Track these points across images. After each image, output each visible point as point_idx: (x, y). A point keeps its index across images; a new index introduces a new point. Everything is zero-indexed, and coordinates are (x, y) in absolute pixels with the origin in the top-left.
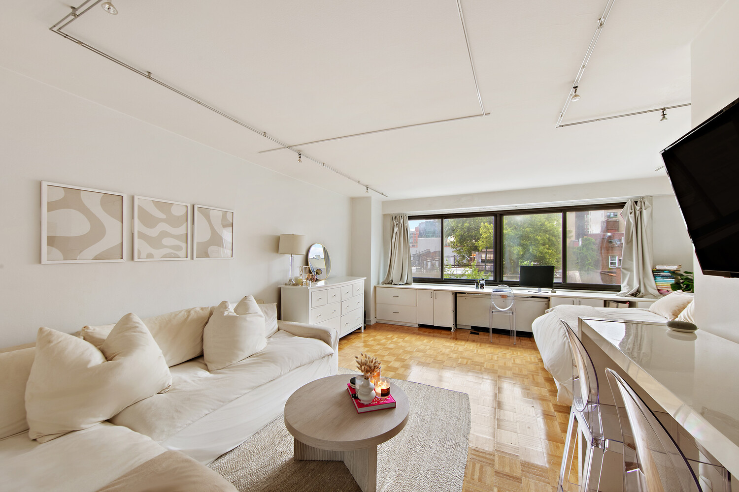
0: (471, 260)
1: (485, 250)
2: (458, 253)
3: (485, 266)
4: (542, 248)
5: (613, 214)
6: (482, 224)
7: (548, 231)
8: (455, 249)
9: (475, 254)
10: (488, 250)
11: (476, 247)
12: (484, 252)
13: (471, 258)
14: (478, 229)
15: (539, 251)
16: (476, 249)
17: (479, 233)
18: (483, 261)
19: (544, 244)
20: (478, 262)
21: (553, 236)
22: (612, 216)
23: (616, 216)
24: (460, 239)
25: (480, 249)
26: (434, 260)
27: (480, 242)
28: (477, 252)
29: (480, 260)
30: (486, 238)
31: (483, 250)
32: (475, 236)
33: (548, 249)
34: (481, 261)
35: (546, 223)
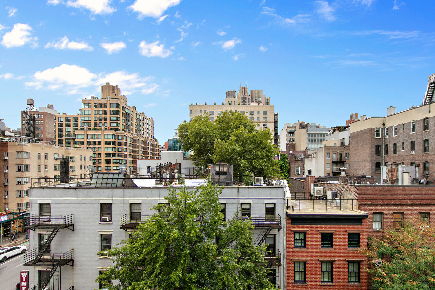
0: (207, 172)
1: (219, 163)
2: (196, 165)
3: (219, 178)
4: (261, 161)
5: (291, 139)
6: (216, 140)
7: (265, 148)
8: (194, 162)
9: (210, 167)
10: (221, 163)
11: (211, 160)
12: (218, 165)
13: (207, 170)
14: (212, 145)
15: (260, 164)
16: (211, 162)
17: (213, 148)
18: (217, 174)
19: (262, 159)
20: (213, 175)
21: (269, 152)
22: (291, 140)
23: (294, 140)
24: (198, 152)
25: (214, 162)
26: (173, 172)
27: (214, 156)
28: (212, 165)
29: (214, 173)
30: (219, 152)
31: (217, 163)
32: (210, 150)
33: (265, 162)
34: (216, 174)
35: (264, 141)
